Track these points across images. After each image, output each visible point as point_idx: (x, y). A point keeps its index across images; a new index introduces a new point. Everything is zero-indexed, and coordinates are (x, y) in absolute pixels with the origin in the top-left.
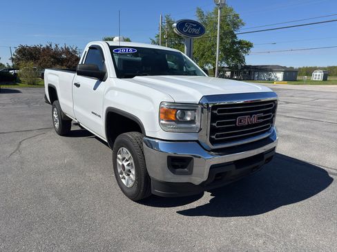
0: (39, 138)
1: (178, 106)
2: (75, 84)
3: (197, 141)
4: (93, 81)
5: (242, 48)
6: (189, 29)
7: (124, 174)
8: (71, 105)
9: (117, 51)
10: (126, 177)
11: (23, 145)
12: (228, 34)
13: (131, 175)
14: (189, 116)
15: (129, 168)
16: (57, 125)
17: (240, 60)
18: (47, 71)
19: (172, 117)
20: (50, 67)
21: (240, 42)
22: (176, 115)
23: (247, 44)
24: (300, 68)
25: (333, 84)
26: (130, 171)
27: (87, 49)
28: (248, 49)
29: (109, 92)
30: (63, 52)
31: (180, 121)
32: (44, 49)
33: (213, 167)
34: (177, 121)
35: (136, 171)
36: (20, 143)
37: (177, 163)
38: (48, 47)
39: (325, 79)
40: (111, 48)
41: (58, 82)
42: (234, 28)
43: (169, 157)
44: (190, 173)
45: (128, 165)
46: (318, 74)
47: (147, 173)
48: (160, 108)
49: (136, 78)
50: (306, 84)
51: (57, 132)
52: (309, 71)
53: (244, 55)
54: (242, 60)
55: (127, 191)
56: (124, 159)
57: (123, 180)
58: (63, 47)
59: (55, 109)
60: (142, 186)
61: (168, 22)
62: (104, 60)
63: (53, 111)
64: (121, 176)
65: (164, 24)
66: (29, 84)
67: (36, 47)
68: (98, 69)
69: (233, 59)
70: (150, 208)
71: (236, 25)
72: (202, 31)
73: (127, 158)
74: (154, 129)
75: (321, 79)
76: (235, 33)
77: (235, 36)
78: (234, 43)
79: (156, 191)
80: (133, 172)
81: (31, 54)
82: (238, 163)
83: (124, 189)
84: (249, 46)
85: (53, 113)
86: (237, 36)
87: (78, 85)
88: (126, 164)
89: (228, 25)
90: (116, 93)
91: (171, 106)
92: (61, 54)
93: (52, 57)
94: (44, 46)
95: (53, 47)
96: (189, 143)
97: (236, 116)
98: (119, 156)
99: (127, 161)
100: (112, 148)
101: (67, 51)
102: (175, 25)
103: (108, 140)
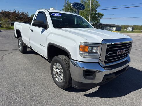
0: (12, 54)
1: (89, 44)
2: (31, 30)
3: (98, 63)
4: (41, 29)
5: (99, 16)
6: (78, 7)
7: (57, 76)
8: (28, 40)
9: (53, 14)
10: (58, 77)
11: (5, 57)
12: (94, 10)
13: (61, 77)
14: (95, 50)
15: (60, 73)
16: (20, 48)
17: (98, 21)
18: (15, 23)
19: (87, 50)
20: (16, 21)
21: (98, 14)
22: (88, 49)
23: (101, 14)
24: (122, 26)
25: (136, 33)
26: (60, 75)
27: (37, 13)
28: (102, 17)
29: (49, 35)
30: (21, 14)
31: (90, 52)
32: (13, 13)
33: (105, 76)
34: (89, 52)
35: (64, 75)
36: (3, 56)
37: (88, 74)
38: (14, 12)
39: (132, 30)
40: (50, 13)
41: (21, 28)
42: (96, 7)
43: (84, 70)
44: (94, 78)
45: (60, 72)
46: (129, 28)
47: (71, 77)
48: (80, 45)
49: (64, 28)
50: (125, 32)
51: (20, 52)
52: (126, 27)
53: (100, 19)
54: (99, 21)
55: (58, 84)
56: (57, 68)
57: (56, 78)
58: (21, 12)
59: (20, 41)
60: (68, 83)
61: (68, 3)
62: (47, 19)
63: (18, 42)
64: (55, 76)
65: (66, 4)
66: (6, 28)
67: (9, 12)
68: (44, 23)
69: (95, 21)
70: (70, 93)
71: (97, 6)
72: (84, 8)
73: (58, 68)
74: (76, 55)
75: (131, 30)
76: (96, 9)
77: (96, 11)
78: (96, 14)
79: (75, 86)
80: (62, 75)
81: (6, 15)
82: (116, 73)
83: (57, 83)
84: (102, 15)
85: (18, 43)
86: (97, 11)
87: (32, 31)
88: (58, 71)
89: (94, 6)
90: (52, 35)
91: (86, 44)
92: (20, 15)
93: (16, 16)
94: (13, 11)
95: (17, 12)
96: (94, 63)
97: (117, 50)
98: (54, 67)
99: (59, 69)
100: (50, 62)
101: (23, 14)
102: (72, 4)
103: (48, 58)
